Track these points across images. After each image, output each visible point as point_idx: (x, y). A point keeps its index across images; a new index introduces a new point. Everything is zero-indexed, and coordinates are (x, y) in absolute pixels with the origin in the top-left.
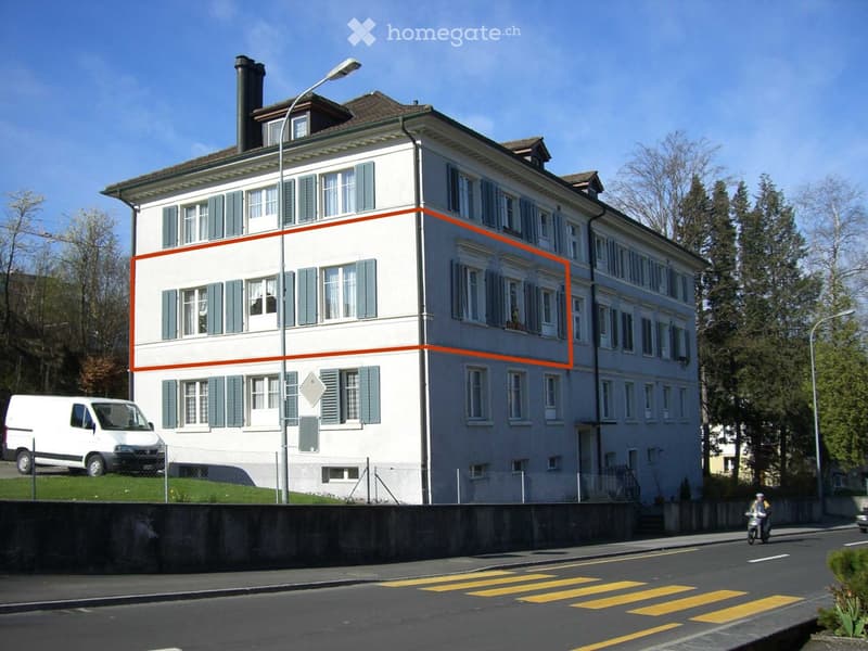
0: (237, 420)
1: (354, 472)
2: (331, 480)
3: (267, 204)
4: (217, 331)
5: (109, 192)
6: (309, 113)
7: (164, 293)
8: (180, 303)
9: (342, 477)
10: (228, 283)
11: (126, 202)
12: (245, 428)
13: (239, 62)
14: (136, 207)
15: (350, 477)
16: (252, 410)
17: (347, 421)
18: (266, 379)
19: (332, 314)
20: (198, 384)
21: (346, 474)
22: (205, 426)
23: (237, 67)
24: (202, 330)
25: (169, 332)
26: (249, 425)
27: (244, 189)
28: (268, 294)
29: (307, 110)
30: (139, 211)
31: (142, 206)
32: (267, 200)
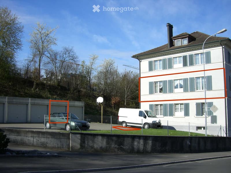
0: (171, 114)
1: (204, 128)
2: (198, 130)
3: (179, 61)
4: (165, 92)
5: (134, 57)
6: (187, 38)
7: (149, 83)
8: (154, 85)
9: (201, 129)
10: (169, 81)
11: (138, 59)
12: (174, 117)
13: (168, 25)
14: (140, 61)
15: (204, 129)
16: (175, 112)
17: (203, 115)
18: (179, 105)
19: (198, 89)
20: (159, 105)
21: (202, 128)
22: (162, 116)
23: (167, 26)
24: (160, 92)
25: (151, 92)
26: (175, 116)
27: (172, 57)
28: (180, 83)
29: (187, 37)
30: (141, 62)
31: (142, 61)
32: (179, 60)
